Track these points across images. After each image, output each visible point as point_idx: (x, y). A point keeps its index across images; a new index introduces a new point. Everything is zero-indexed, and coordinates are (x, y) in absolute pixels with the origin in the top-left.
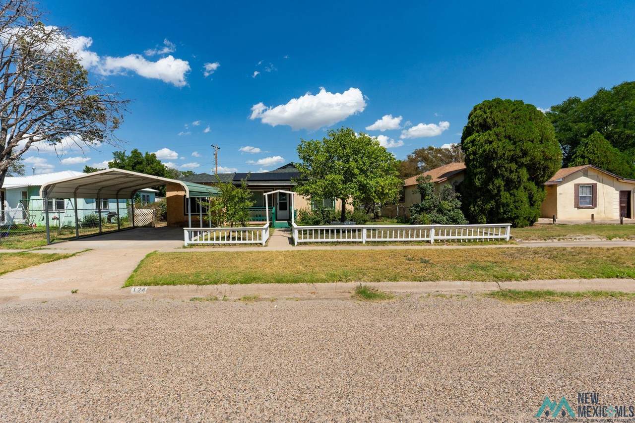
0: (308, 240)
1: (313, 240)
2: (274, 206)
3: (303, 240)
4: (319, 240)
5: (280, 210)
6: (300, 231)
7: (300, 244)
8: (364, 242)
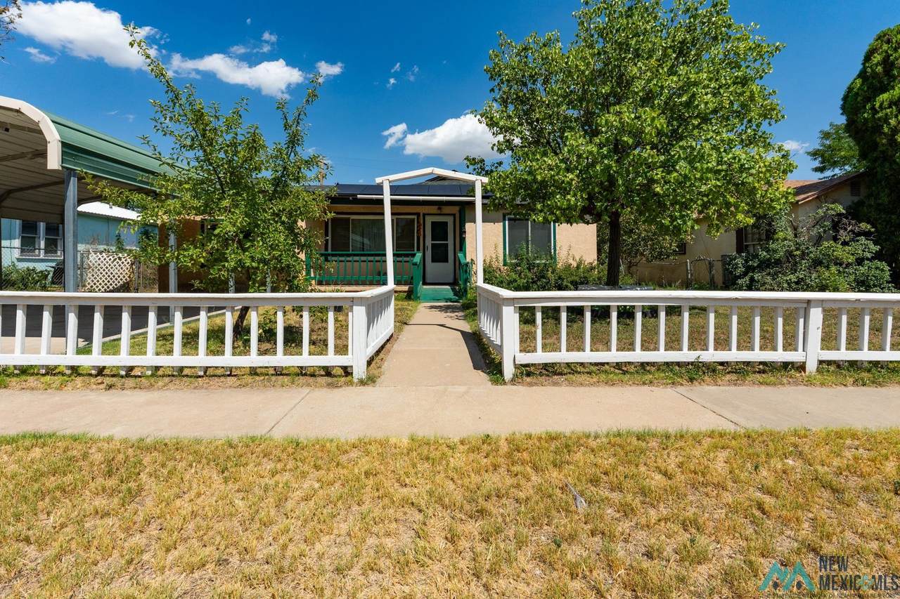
0: (563, 356)
1: (588, 356)
2: (418, 250)
3: (540, 356)
4: (613, 355)
5: (434, 260)
6: (527, 316)
7: (526, 372)
8: (812, 366)
